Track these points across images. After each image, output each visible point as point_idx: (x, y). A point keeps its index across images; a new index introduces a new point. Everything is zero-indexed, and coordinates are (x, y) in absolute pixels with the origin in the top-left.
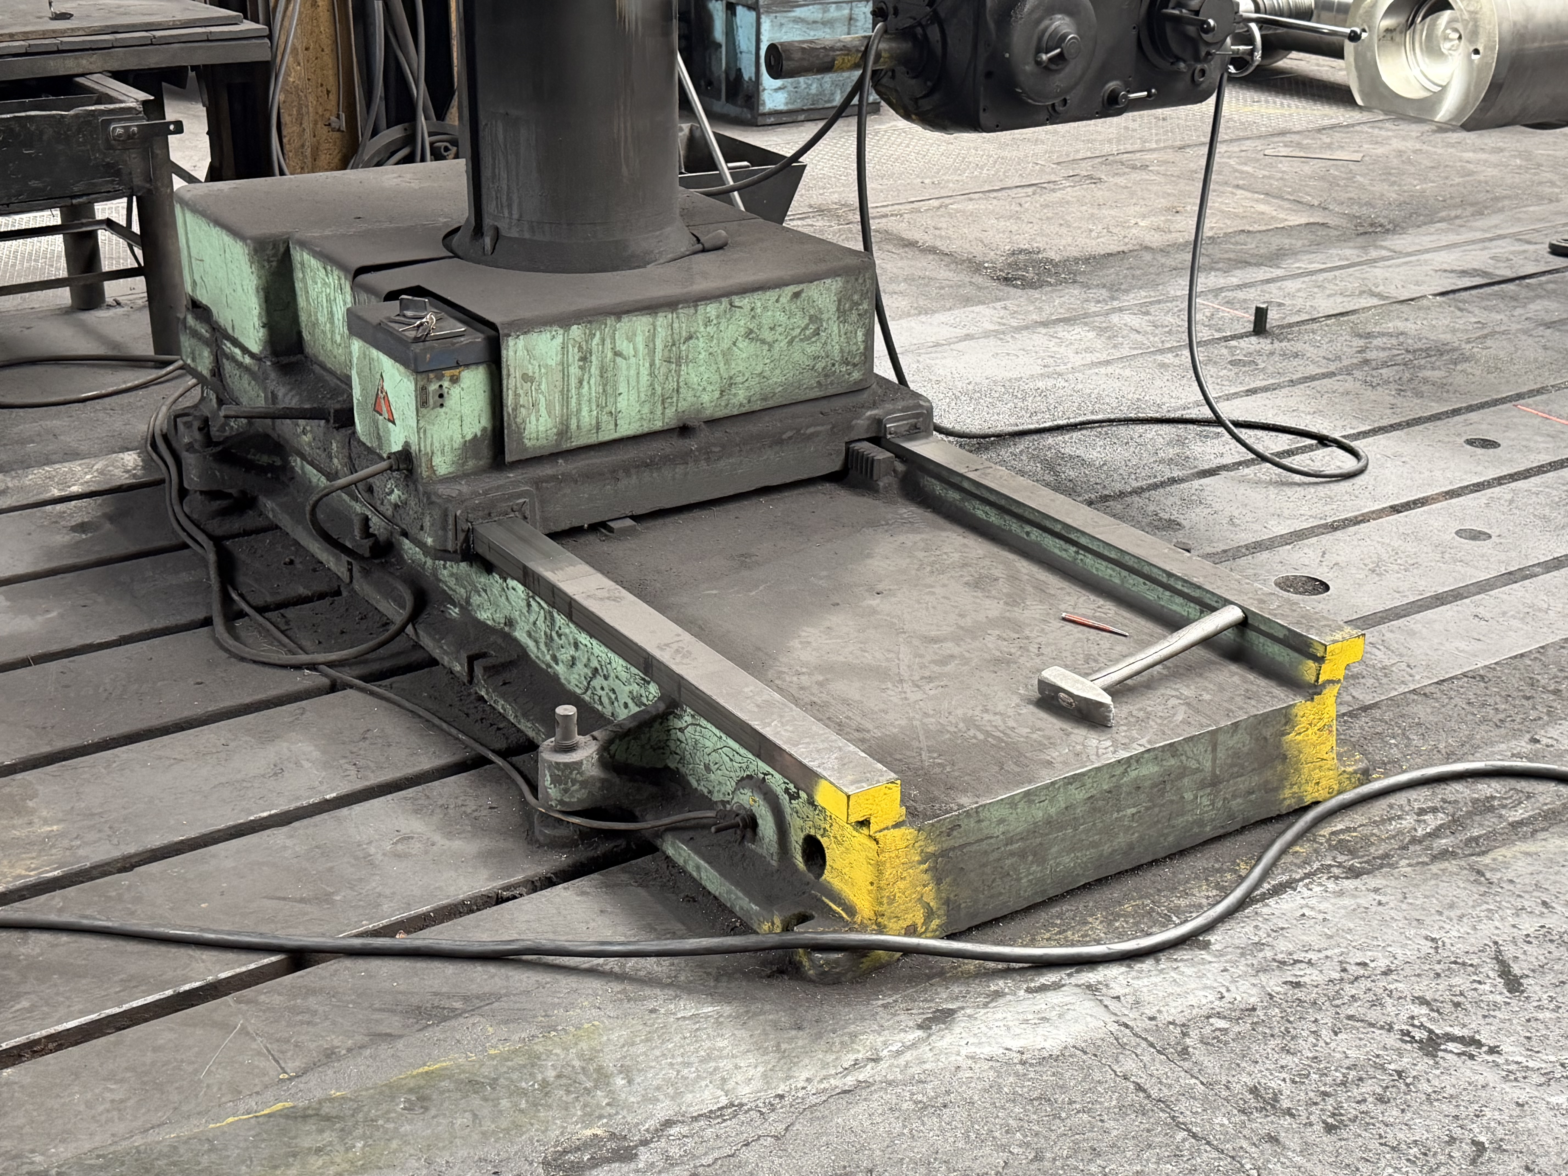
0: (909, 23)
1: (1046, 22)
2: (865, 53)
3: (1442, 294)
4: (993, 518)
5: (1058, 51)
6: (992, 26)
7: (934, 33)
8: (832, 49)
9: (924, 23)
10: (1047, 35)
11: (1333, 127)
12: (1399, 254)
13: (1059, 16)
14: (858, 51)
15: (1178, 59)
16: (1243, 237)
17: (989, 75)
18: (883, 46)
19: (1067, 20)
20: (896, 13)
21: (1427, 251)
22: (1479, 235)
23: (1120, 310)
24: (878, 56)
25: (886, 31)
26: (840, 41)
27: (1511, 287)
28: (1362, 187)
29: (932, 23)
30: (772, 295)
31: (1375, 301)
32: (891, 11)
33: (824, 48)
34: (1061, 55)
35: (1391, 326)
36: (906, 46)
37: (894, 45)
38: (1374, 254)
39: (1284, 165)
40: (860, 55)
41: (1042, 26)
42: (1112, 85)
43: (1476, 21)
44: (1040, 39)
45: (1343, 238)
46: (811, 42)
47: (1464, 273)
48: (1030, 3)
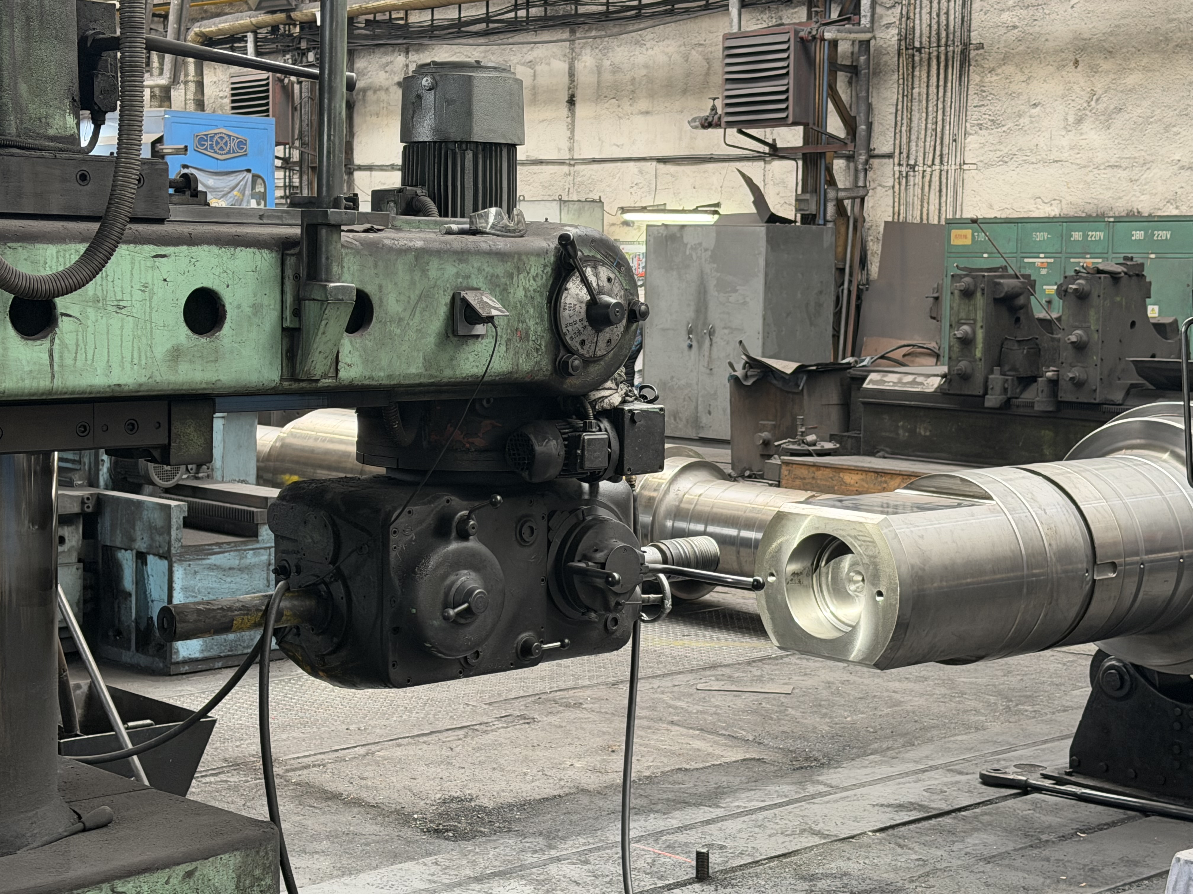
0: (313, 580)
1: (452, 578)
2: (266, 613)
3: (882, 830)
5: (466, 605)
6: (397, 583)
7: (338, 590)
8: (230, 609)
9: (327, 580)
10: (454, 590)
11: (762, 660)
12: (836, 789)
13: (465, 572)
14: (258, 610)
15: (589, 609)
16: (680, 776)
17: (396, 630)
18: (284, 604)
19: (473, 575)
20: (298, 571)
21: (863, 785)
22: (912, 767)
24: (280, 614)
25: (287, 589)
26: (238, 601)
27: (947, 820)
28: (794, 720)
29: (336, 581)
30: (161, 876)
31: (817, 840)
32: (294, 569)
33: (222, 609)
34: (468, 610)
35: (835, 866)
36: (309, 603)
37: (296, 603)
38: (811, 789)
39: (717, 700)
40: (260, 614)
41: (448, 582)
42: (524, 636)
43: (875, 564)
44: (447, 594)
45: (779, 775)
46: (208, 603)
47: (901, 807)
48: (434, 560)
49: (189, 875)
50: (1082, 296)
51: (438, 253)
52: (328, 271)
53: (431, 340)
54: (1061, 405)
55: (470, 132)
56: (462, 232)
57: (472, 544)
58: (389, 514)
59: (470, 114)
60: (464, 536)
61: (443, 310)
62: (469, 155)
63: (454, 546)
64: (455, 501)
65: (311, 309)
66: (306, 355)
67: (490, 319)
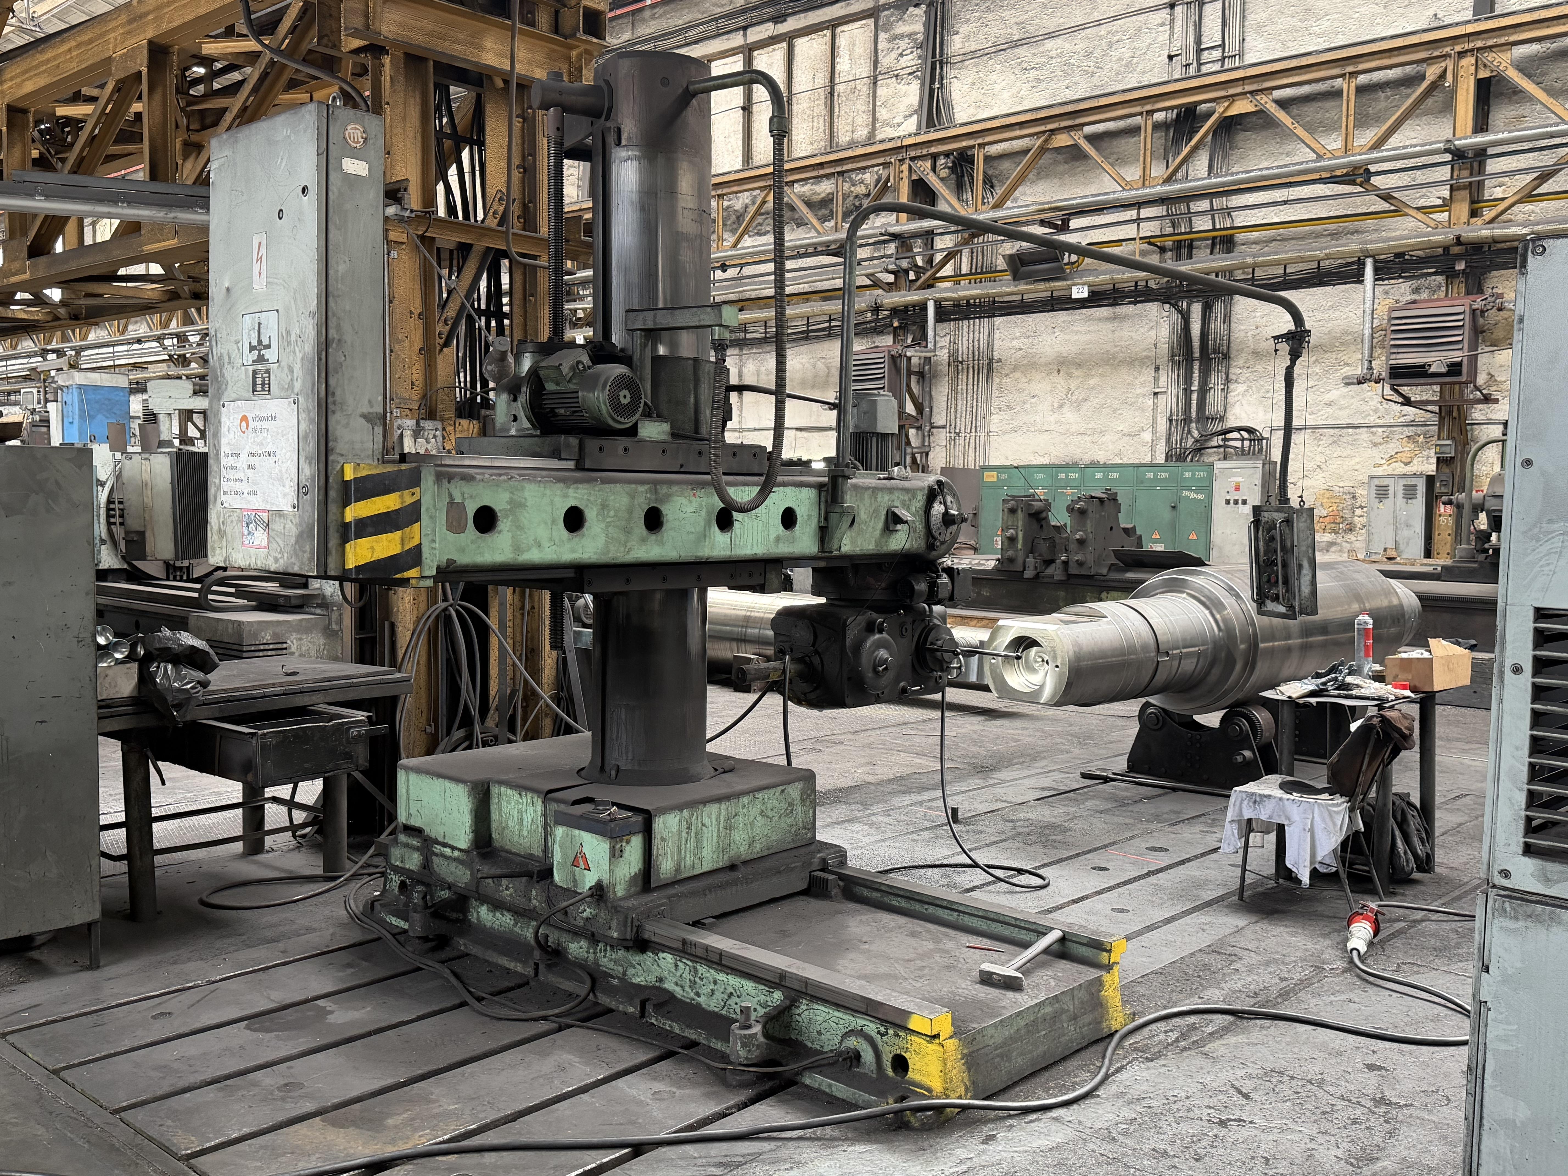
1: (877, 652)
2: (784, 670)
3: (1038, 800)
4: (903, 904)
5: (886, 666)
6: (851, 655)
7: (816, 660)
8: (769, 668)
9: (810, 654)
10: (878, 658)
11: (930, 720)
12: (1005, 781)
13: (883, 649)
14: (780, 669)
15: (933, 670)
16: (917, 776)
17: (849, 679)
18: (792, 666)
19: (886, 651)
20: (793, 650)
21: (1018, 779)
22: (1040, 771)
23: (874, 814)
24: (790, 671)
26: (771, 664)
27: (1071, 794)
28: (963, 748)
29: (815, 655)
30: (772, 791)
31: (1006, 805)
35: (1021, 815)
36: (801, 666)
37: (796, 666)
38: (991, 782)
39: (917, 739)
40: (782, 671)
41: (875, 655)
42: (902, 684)
43: (1054, 651)
44: (875, 661)
45: (970, 775)
47: (1043, 789)
48: (869, 643)
49: (783, 791)
50: (1082, 512)
51: (881, 489)
52: (842, 498)
53: (878, 533)
54: (1070, 576)
55: (875, 428)
56: (885, 479)
57: (885, 635)
58: (846, 621)
59: (875, 419)
60: (881, 631)
61: (883, 518)
62: (874, 439)
63: (877, 636)
64: (874, 615)
65: (833, 517)
66: (831, 539)
67: (906, 522)
